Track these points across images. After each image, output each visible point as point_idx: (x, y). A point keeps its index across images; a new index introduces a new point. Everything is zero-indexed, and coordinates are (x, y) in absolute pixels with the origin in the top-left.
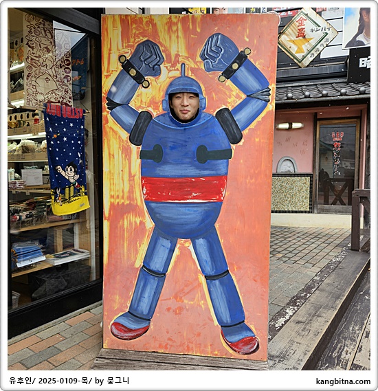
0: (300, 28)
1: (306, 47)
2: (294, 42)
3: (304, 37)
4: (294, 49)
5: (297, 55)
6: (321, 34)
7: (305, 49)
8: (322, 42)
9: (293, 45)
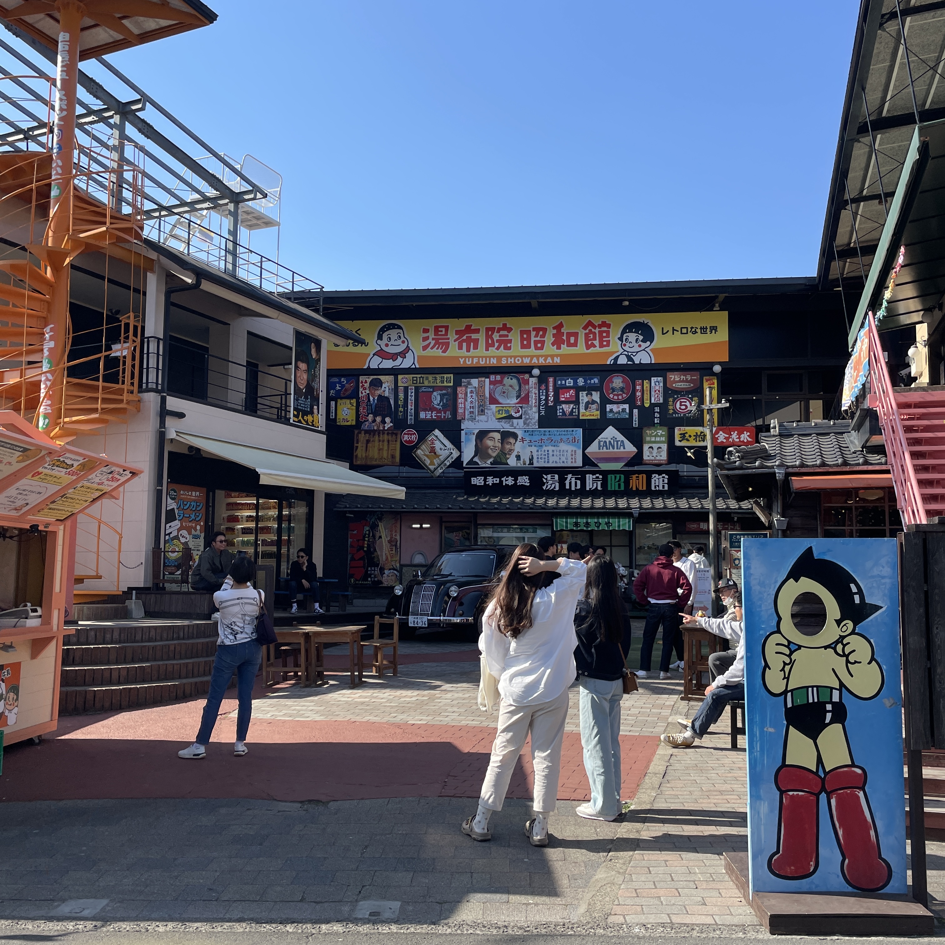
0: (432, 446)
1: (436, 461)
2: (427, 456)
3: (435, 453)
4: (428, 462)
5: (430, 467)
6: (447, 452)
7: (436, 463)
8: (448, 459)
9: (427, 459)
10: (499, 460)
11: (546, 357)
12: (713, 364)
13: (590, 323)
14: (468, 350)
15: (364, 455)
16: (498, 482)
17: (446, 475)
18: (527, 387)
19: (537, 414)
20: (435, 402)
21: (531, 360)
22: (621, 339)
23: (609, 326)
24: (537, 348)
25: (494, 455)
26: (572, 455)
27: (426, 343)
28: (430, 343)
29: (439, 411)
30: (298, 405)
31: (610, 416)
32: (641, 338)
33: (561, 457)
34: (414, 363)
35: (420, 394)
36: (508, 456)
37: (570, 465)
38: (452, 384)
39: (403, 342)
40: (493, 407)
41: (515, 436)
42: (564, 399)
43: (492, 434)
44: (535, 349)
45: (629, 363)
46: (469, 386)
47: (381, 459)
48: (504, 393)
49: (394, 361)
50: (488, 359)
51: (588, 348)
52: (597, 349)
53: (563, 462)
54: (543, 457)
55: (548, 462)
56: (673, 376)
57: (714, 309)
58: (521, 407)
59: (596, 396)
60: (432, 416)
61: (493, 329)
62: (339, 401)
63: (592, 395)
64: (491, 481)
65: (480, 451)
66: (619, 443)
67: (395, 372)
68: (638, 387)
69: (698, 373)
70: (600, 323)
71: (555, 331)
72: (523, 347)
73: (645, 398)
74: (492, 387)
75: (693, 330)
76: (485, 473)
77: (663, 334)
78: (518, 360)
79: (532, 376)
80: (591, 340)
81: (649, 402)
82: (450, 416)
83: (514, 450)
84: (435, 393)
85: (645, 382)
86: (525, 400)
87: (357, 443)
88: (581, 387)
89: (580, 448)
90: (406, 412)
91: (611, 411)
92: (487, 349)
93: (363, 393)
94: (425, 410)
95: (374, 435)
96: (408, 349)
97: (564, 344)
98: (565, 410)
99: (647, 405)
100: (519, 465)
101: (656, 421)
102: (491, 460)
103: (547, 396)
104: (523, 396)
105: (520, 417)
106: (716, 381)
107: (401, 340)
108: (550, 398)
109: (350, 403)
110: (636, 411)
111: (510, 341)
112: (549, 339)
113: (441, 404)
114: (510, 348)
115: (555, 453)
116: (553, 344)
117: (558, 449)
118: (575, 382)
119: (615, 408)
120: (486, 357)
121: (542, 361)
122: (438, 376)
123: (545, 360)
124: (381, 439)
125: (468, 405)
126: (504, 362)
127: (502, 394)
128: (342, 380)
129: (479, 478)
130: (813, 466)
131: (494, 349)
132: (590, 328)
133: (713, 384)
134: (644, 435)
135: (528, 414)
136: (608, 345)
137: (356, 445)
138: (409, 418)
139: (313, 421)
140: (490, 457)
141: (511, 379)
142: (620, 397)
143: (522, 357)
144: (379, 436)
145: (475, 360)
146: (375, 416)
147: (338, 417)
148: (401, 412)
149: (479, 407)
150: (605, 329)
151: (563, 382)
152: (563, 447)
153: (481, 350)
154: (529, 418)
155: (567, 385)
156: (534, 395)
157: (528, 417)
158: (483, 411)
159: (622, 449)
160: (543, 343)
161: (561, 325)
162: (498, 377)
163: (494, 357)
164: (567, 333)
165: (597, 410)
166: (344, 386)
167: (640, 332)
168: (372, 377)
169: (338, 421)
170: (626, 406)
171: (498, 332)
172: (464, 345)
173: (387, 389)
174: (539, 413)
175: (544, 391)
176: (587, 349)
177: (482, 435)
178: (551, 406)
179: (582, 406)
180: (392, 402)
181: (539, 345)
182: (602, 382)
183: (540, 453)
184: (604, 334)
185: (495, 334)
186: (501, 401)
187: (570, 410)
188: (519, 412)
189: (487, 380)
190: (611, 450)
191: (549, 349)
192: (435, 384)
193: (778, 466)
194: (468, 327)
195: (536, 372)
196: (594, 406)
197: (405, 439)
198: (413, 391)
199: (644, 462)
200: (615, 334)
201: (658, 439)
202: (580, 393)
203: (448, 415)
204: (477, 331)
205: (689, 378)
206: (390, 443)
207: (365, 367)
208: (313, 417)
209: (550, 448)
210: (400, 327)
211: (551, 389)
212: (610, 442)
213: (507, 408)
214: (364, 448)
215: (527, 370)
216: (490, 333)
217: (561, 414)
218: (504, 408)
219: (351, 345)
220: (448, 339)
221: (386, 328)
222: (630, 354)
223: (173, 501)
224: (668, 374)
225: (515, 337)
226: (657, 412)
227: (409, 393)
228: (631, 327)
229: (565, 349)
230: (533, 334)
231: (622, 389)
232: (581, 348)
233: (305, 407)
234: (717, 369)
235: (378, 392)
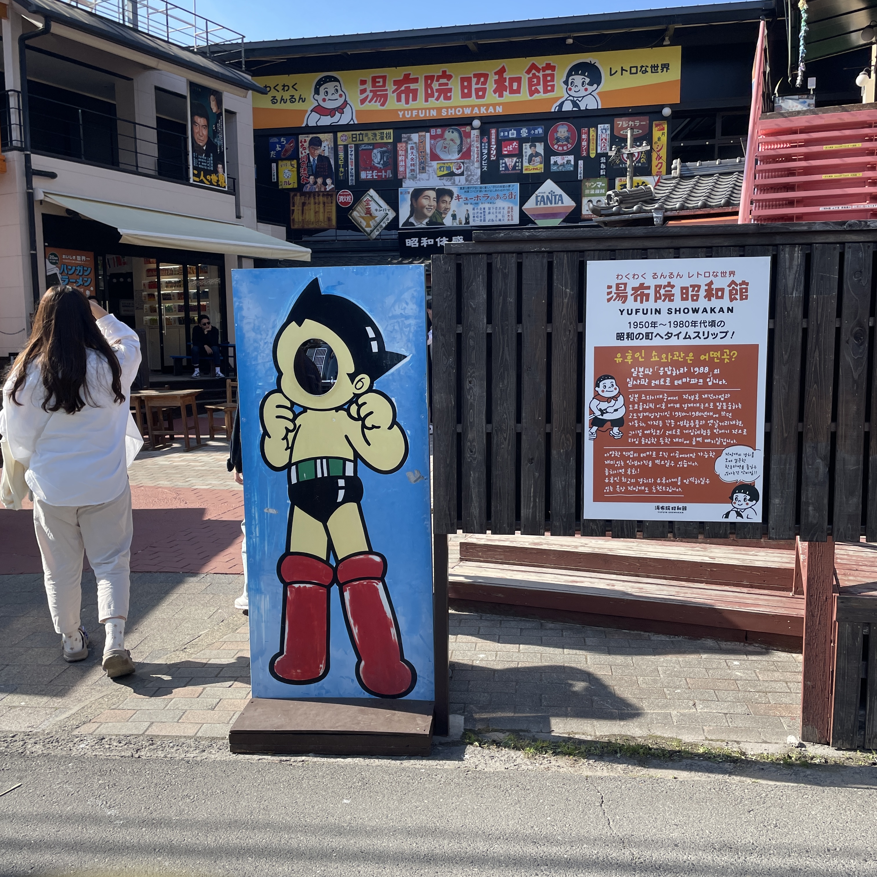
0: (367, 207)
1: (372, 223)
2: (363, 217)
3: (371, 215)
4: (364, 224)
5: (367, 229)
6: (383, 214)
7: (372, 225)
8: (384, 220)
9: (363, 221)
10: (434, 220)
11: (488, 106)
12: (663, 106)
13: (534, 67)
14: (407, 102)
15: (301, 218)
16: (432, 243)
17: (382, 237)
18: (469, 140)
19: (480, 170)
20: (376, 161)
21: (472, 110)
22: (566, 83)
23: (553, 68)
24: (478, 97)
25: (430, 214)
26: (509, 212)
27: (364, 95)
28: (368, 96)
29: (380, 170)
30: (198, 164)
31: (554, 168)
32: (587, 80)
33: (498, 214)
34: (352, 119)
35: (360, 152)
36: (443, 216)
37: (506, 222)
38: (391, 141)
39: (341, 96)
40: (435, 164)
41: (450, 193)
42: (506, 152)
43: (427, 193)
44: (477, 98)
45: (574, 109)
46: (409, 142)
47: (318, 221)
48: (445, 147)
49: (332, 117)
50: (428, 111)
51: (532, 93)
52: (541, 96)
53: (500, 220)
54: (479, 215)
55: (484, 221)
56: (621, 123)
57: (664, 43)
58: (463, 163)
59: (540, 148)
60: (372, 176)
61: (432, 78)
62: (280, 163)
63: (535, 146)
64: (425, 242)
65: (416, 211)
66: (557, 197)
67: (334, 129)
68: (584, 136)
69: (647, 117)
70: (544, 65)
71: (497, 77)
72: (464, 96)
73: (591, 147)
74: (432, 142)
75: (644, 69)
76: (420, 234)
77: (611, 75)
78: (459, 111)
79: (473, 129)
80: (534, 85)
81: (595, 152)
82: (391, 176)
83: (449, 209)
84: (375, 151)
85: (591, 129)
86: (466, 155)
87: (294, 206)
88: (524, 138)
89: (516, 205)
90: (346, 172)
91: (556, 163)
92: (426, 101)
93: (303, 153)
94: (366, 170)
95: (310, 197)
96: (346, 103)
97: (506, 91)
98: (508, 164)
99: (593, 156)
100: (455, 225)
101: (602, 172)
102: (427, 220)
103: (489, 149)
104: (464, 150)
105: (462, 174)
106: (666, 126)
107: (339, 94)
108: (492, 152)
109: (291, 165)
110: (581, 163)
111: (450, 90)
112: (491, 85)
113: (382, 162)
114: (449, 98)
115: (491, 211)
116: (495, 92)
117: (495, 206)
118: (519, 133)
119: (559, 160)
120: (425, 109)
121: (483, 111)
122: (377, 132)
123: (487, 110)
124: (317, 201)
125: (409, 162)
126: (444, 114)
127: (443, 149)
128: (282, 139)
129: (414, 239)
130: (693, 208)
131: (433, 99)
132: (534, 71)
133: (663, 129)
134: (583, 187)
135: (470, 171)
136: (552, 90)
137: (292, 208)
138: (350, 178)
139: (218, 181)
140: (425, 217)
141: (453, 132)
142: (565, 148)
143: (462, 107)
144: (314, 198)
145: (415, 113)
146: (316, 178)
147: (280, 180)
148: (342, 172)
149: (420, 165)
150: (548, 72)
151: (506, 133)
152: (500, 204)
153: (421, 102)
154: (471, 175)
155: (510, 136)
156: (476, 149)
157: (469, 173)
158: (424, 168)
159: (560, 204)
160: (484, 90)
161: (503, 70)
162: (439, 131)
163: (433, 109)
164: (509, 78)
165: (541, 163)
166: (283, 147)
167: (586, 74)
168: (311, 136)
169: (280, 184)
170: (571, 158)
171: (438, 80)
172: (403, 96)
173: (327, 148)
174: (482, 169)
175: (487, 144)
176: (531, 95)
177: (417, 193)
178: (493, 160)
179: (525, 159)
180: (332, 162)
181: (481, 93)
182: (546, 132)
183: (476, 211)
184: (549, 78)
185: (435, 82)
186: (442, 156)
187: (513, 164)
188: (460, 168)
189: (428, 134)
190: (549, 205)
191: (491, 97)
192: (375, 141)
193: (656, 209)
194: (407, 76)
195: (477, 123)
196: (538, 159)
197: (340, 201)
198: (353, 149)
199: (582, 217)
200: (560, 76)
201: (597, 191)
202: (524, 144)
203: (389, 174)
204: (416, 80)
205: (638, 124)
206: (326, 205)
207: (304, 125)
208: (218, 177)
209: (487, 206)
210: (336, 80)
211: (493, 141)
212: (548, 196)
213: (449, 164)
214: (300, 212)
215: (467, 121)
216: (429, 81)
217: (503, 169)
218: (446, 165)
219: (288, 101)
220: (386, 90)
221: (323, 81)
222: (575, 99)
223: (54, 266)
224: (616, 119)
225: (455, 85)
226: (603, 163)
227: (349, 152)
228: (577, 69)
229: (508, 97)
230: (474, 80)
231: (567, 139)
232: (524, 95)
233: (207, 166)
234: (667, 112)
235: (318, 152)
